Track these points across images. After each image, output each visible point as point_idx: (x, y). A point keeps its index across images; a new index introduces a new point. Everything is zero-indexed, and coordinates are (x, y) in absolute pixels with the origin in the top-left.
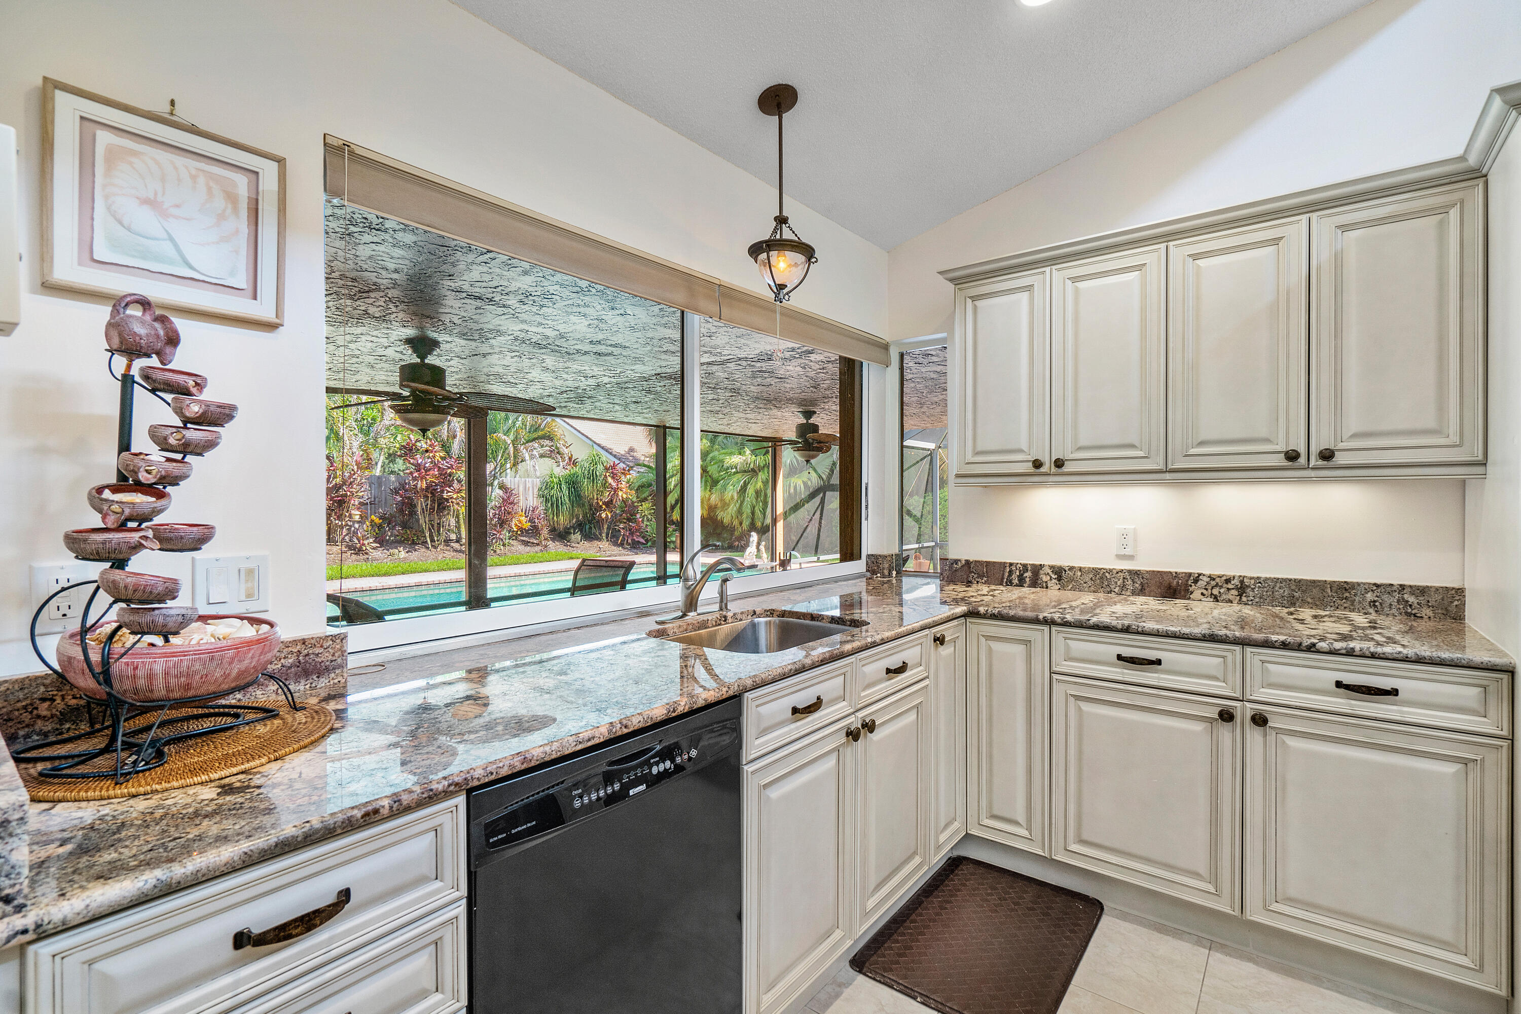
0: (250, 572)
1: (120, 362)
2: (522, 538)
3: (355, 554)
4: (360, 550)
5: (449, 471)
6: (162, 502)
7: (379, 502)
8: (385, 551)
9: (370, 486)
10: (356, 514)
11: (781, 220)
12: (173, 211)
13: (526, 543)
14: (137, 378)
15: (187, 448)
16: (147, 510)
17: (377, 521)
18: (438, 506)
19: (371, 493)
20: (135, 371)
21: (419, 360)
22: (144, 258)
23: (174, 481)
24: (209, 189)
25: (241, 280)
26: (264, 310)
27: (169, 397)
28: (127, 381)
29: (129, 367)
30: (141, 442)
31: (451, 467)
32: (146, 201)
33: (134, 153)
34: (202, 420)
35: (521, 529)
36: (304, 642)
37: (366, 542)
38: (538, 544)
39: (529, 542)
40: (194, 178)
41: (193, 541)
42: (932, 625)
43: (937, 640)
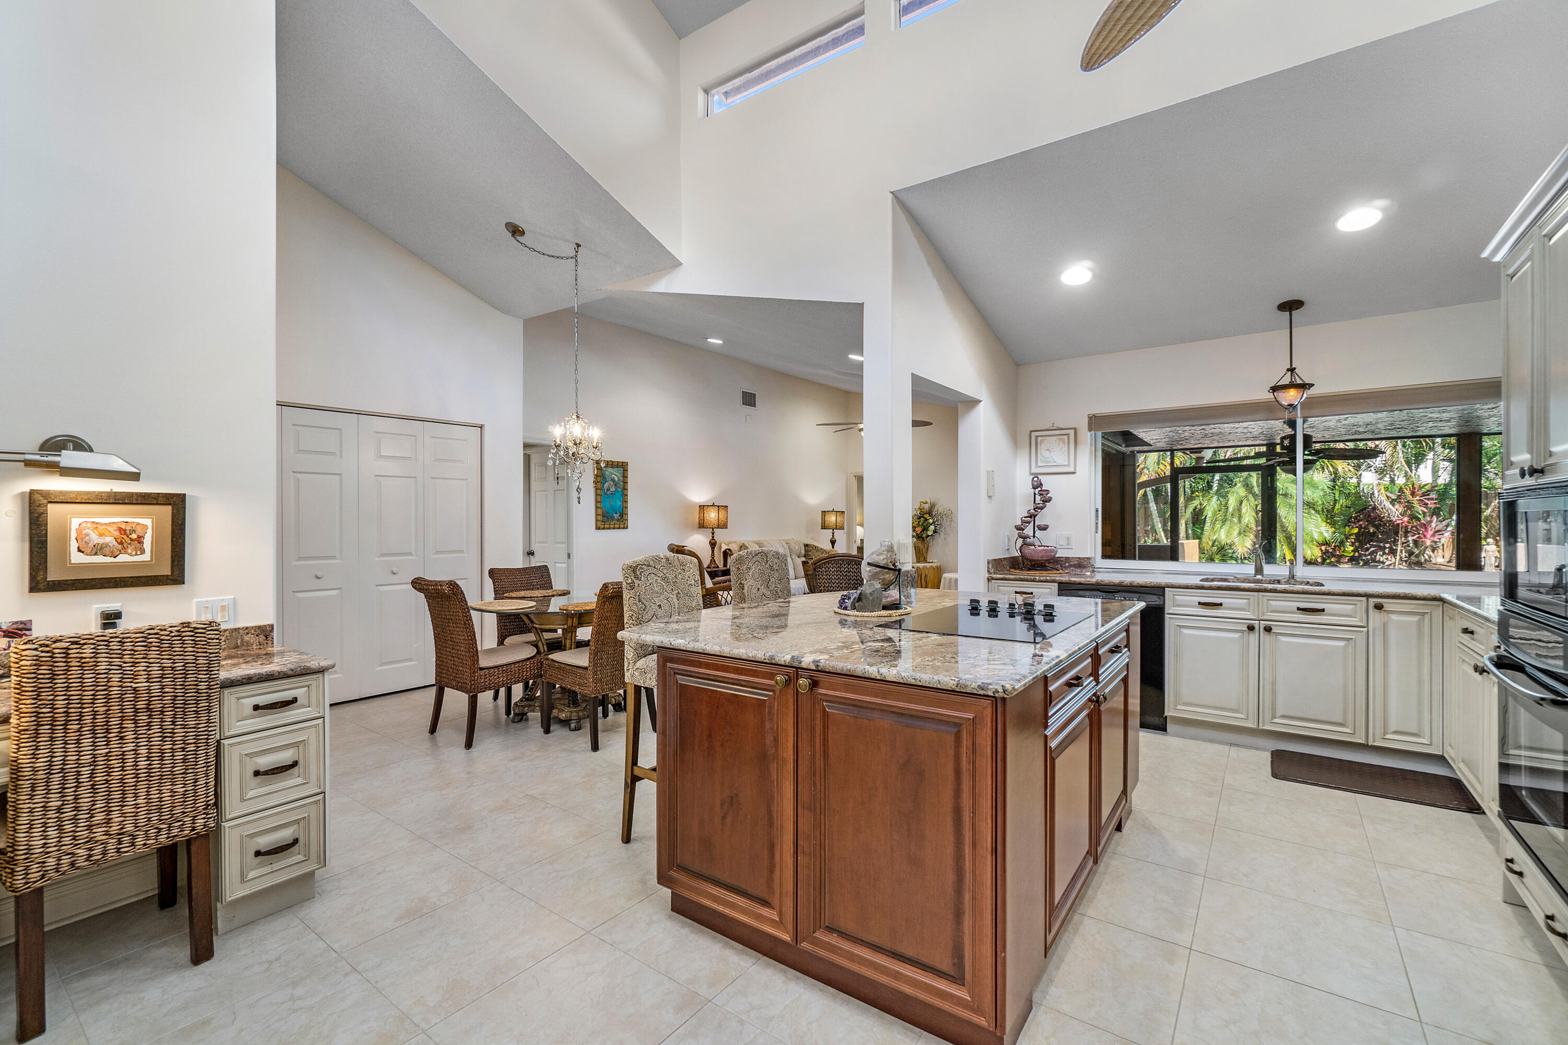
0: (1068, 538)
1: (1033, 491)
11: (1291, 370)
12: (1052, 450)
14: (1037, 494)
20: (1036, 492)
22: (1041, 464)
24: (1057, 442)
25: (1065, 463)
26: (1071, 469)
28: (1034, 495)
32: (1047, 450)
33: (1045, 440)
34: (1046, 500)
36: (1079, 558)
41: (1044, 528)
42: (1368, 596)
43: (1379, 607)
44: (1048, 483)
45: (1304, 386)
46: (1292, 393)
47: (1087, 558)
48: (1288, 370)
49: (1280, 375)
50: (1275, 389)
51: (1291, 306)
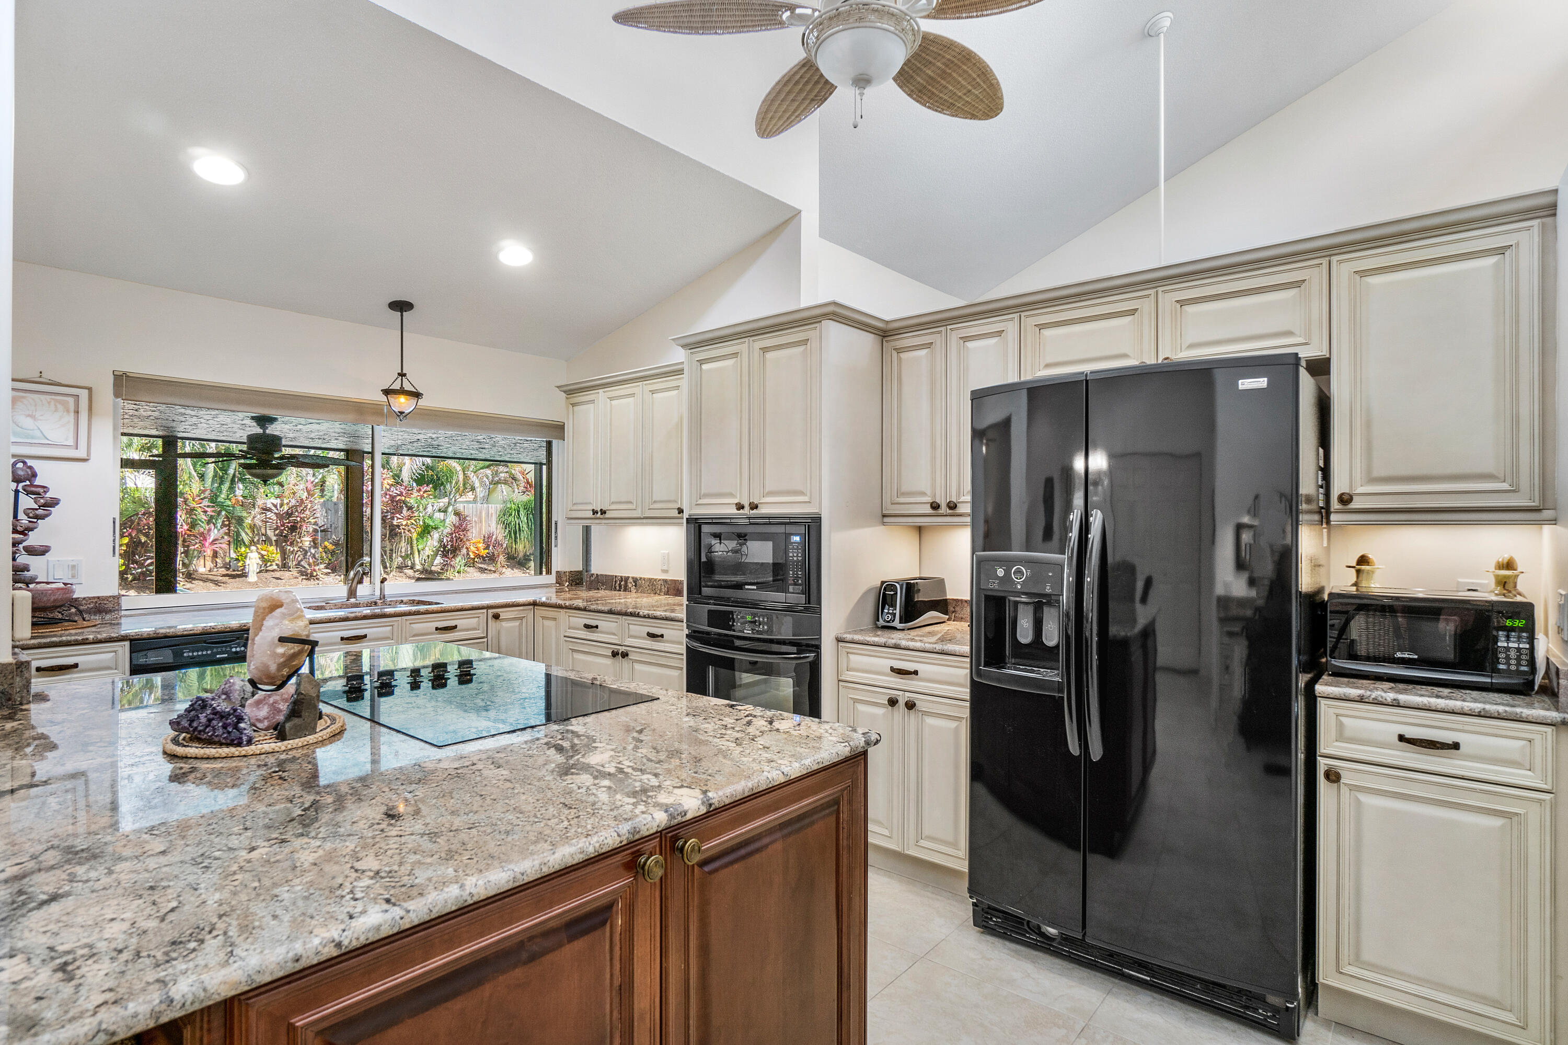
0: (73, 567)
1: (14, 485)
2: (480, 565)
3: (306, 579)
4: (312, 575)
5: (398, 498)
6: (26, 537)
7: (336, 528)
8: (337, 577)
9: (326, 512)
10: (307, 541)
11: (402, 375)
12: (41, 418)
13: (482, 570)
14: (21, 490)
15: (38, 517)
16: (19, 540)
17: (331, 547)
18: (390, 533)
19: (327, 519)
20: (20, 488)
21: (261, 431)
22: (28, 438)
23: (32, 529)
24: (56, 406)
25: (71, 442)
26: (81, 453)
27: (33, 496)
28: (17, 492)
29: (17, 487)
30: (21, 516)
31: (401, 495)
32: (29, 416)
33: (23, 397)
34: (45, 505)
35: (478, 556)
36: (98, 598)
37: (317, 568)
38: (495, 572)
39: (486, 569)
40: (49, 403)
41: (41, 551)
42: (489, 607)
43: (496, 617)
44: (46, 474)
45: (417, 395)
46: (402, 399)
47: (114, 597)
48: (399, 374)
49: (389, 380)
50: (387, 392)
51: (401, 306)
